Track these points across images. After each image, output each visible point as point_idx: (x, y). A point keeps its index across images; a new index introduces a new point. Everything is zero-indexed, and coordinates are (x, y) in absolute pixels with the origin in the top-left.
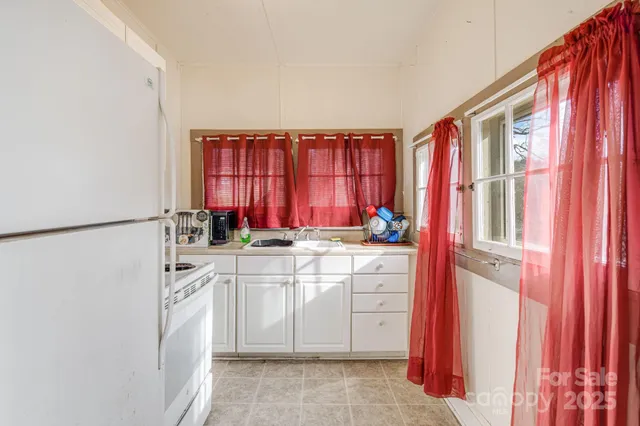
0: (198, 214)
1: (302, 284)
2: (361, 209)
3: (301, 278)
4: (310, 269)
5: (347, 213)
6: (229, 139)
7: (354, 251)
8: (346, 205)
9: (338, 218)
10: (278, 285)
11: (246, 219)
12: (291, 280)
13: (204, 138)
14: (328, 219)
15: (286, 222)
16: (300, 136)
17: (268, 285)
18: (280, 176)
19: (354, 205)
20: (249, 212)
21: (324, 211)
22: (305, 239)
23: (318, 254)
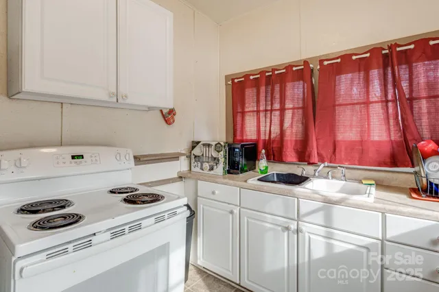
0: (216, 145)
1: (307, 235)
2: (412, 144)
3: (305, 227)
4: (319, 218)
5: (387, 150)
6: (251, 77)
7: (388, 207)
8: (384, 138)
9: (372, 154)
10: (280, 228)
11: (263, 151)
12: (293, 226)
13: (233, 80)
14: (357, 156)
15: (303, 156)
16: (321, 62)
17: (268, 225)
18: (298, 108)
19: (398, 138)
20: (267, 144)
21: (351, 145)
22: (326, 178)
23: (329, 202)
